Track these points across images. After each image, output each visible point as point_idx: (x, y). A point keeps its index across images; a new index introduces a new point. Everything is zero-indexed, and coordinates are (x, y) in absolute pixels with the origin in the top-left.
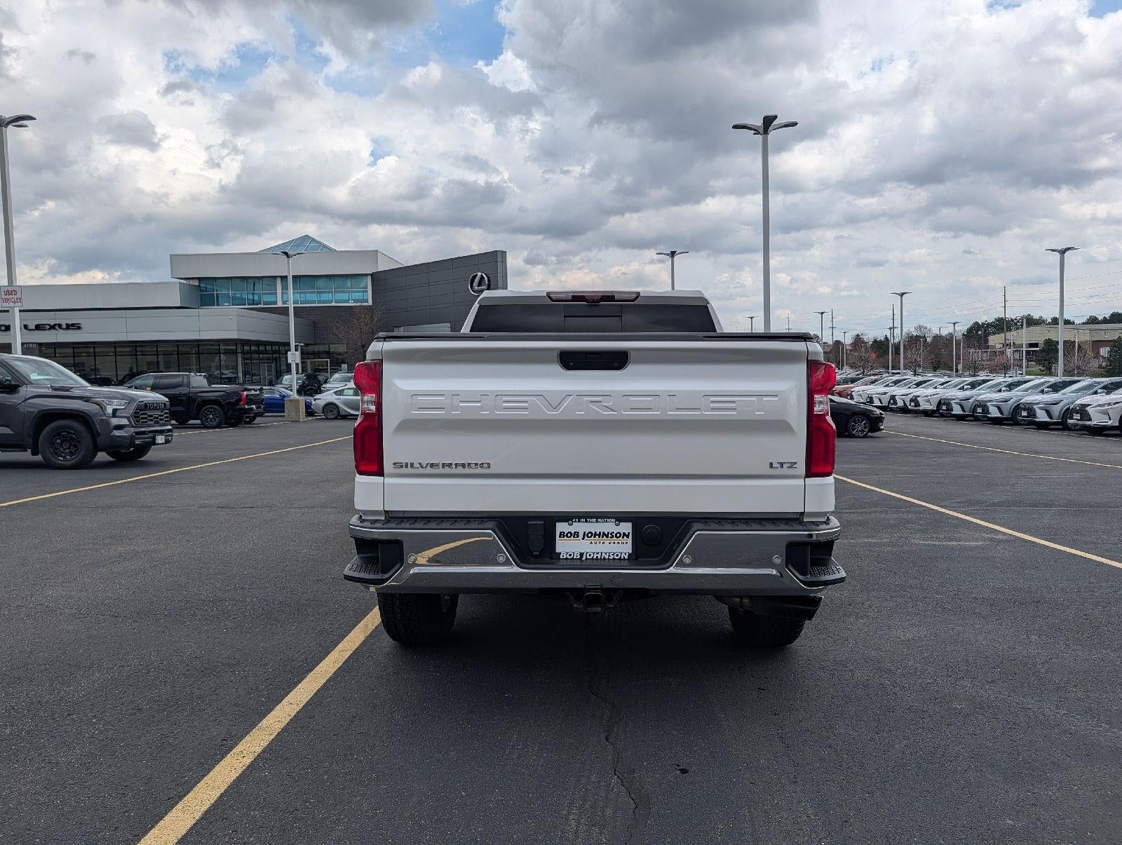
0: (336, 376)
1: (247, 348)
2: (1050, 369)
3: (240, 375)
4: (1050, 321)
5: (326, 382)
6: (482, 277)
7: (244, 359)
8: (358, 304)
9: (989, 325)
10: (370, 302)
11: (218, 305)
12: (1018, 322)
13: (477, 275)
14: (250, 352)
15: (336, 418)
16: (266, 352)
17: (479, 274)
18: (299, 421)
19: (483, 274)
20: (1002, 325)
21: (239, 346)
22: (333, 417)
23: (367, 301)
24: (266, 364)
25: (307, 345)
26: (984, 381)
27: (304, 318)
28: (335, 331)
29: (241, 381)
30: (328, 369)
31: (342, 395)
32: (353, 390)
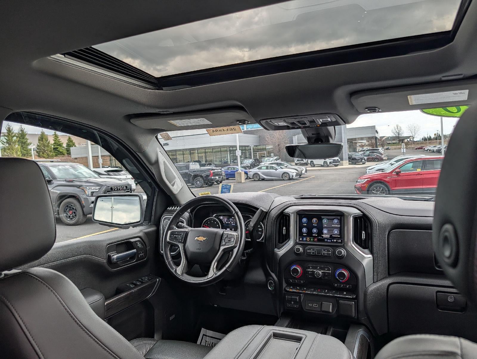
0: (267, 159)
1: (231, 148)
3: (229, 160)
5: (262, 162)
7: (230, 153)
15: (259, 180)
16: (234, 150)
18: (241, 182)
21: (228, 148)
22: (257, 180)
25: (256, 146)
27: (255, 134)
28: (267, 139)
29: (229, 163)
30: (265, 156)
31: (261, 169)
32: (266, 167)
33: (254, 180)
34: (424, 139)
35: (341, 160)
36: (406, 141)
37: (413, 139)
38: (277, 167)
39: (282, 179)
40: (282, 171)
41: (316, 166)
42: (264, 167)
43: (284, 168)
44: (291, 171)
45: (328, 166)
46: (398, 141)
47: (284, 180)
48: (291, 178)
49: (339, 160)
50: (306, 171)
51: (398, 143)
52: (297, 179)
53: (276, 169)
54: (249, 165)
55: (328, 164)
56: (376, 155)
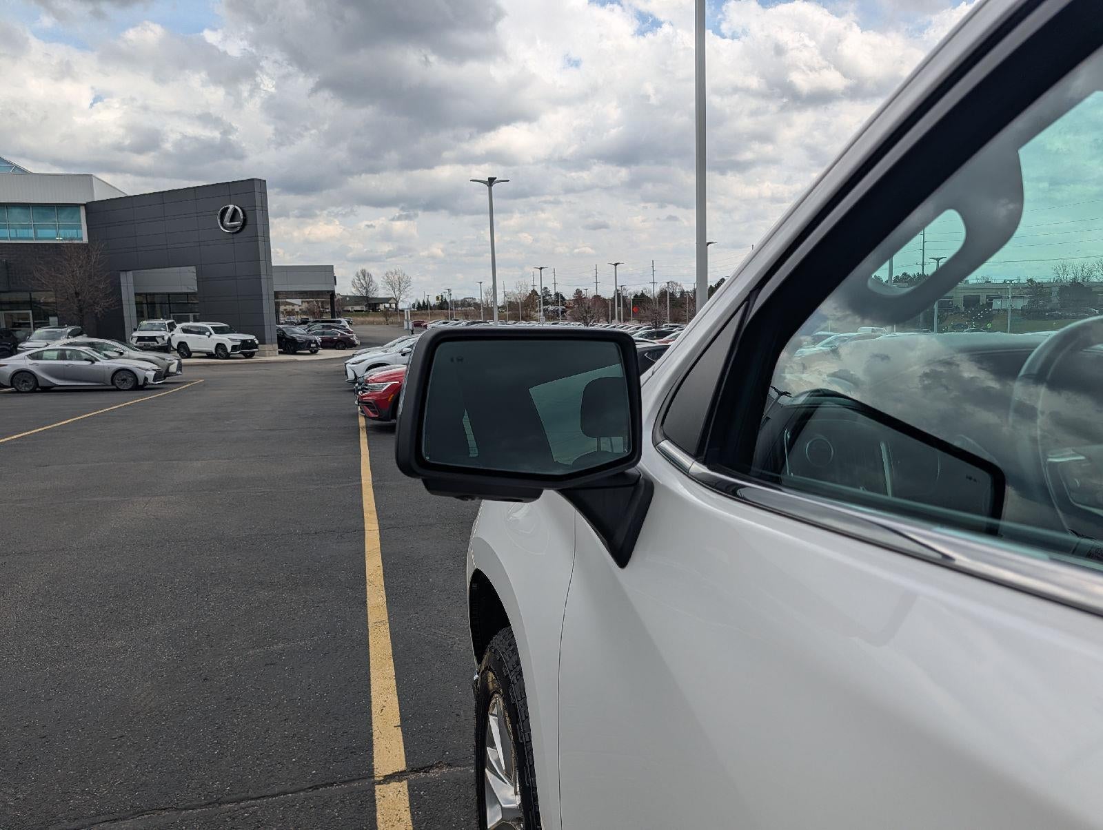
0: (39, 331)
5: (24, 340)
6: (235, 210)
8: (67, 242)
10: (85, 241)
13: (228, 208)
15: (33, 391)
17: (231, 207)
19: (237, 207)
22: (27, 389)
23: (81, 239)
28: (37, 275)
30: (29, 323)
31: (41, 358)
32: (56, 353)
33: (18, 392)
34: (416, 306)
35: (260, 343)
36: (381, 307)
37: (396, 305)
38: (96, 355)
39: (114, 387)
40: (112, 367)
41: (193, 354)
42: (50, 353)
43: (117, 358)
44: (140, 366)
45: (228, 356)
46: (366, 306)
47: (118, 390)
48: (141, 383)
49: (257, 342)
50: (180, 367)
51: (366, 311)
52: (159, 386)
53: (93, 360)
55: (229, 350)
56: (339, 334)
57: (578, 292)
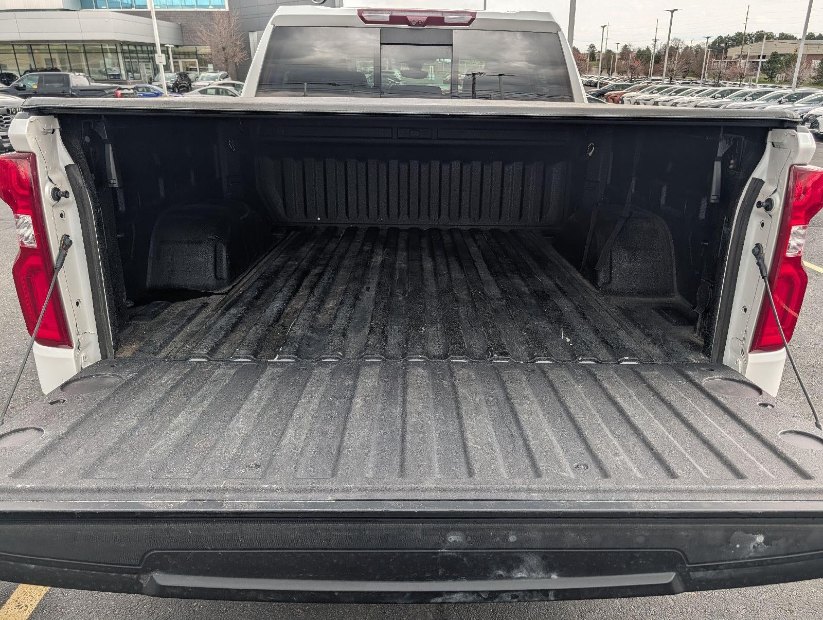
0: (203, 74)
1: (125, 48)
2: (771, 77)
3: (123, 72)
4: (778, 36)
5: (195, 81)
7: (124, 58)
8: (216, 10)
9: (731, 39)
10: (227, 9)
11: (97, 7)
12: (753, 36)
14: (130, 52)
16: (143, 52)
20: (740, 39)
21: (118, 45)
23: (225, 8)
24: (144, 63)
25: (177, 46)
26: (732, 91)
27: (172, 21)
28: (199, 34)
29: (124, 78)
30: (197, 69)
32: (214, 90)
38: (235, 92)
42: (211, 90)
53: (236, 96)
54: (171, 85)
56: (390, 82)
57: (592, 46)
